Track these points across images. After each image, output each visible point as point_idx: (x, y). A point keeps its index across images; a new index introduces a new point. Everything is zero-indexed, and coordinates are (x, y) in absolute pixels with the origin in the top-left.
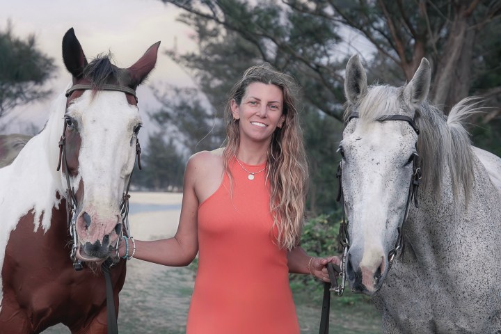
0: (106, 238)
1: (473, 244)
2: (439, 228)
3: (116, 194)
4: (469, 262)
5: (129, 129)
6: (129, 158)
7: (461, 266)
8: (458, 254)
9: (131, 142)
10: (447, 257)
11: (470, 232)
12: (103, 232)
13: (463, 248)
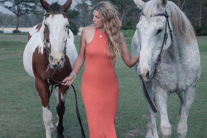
0: (58, 63)
1: (193, 52)
2: (182, 46)
3: (61, 49)
4: (192, 59)
5: (65, 27)
6: (65, 36)
7: (189, 60)
8: (188, 56)
9: (66, 30)
10: (185, 58)
11: (191, 48)
12: (57, 61)
13: (189, 54)
